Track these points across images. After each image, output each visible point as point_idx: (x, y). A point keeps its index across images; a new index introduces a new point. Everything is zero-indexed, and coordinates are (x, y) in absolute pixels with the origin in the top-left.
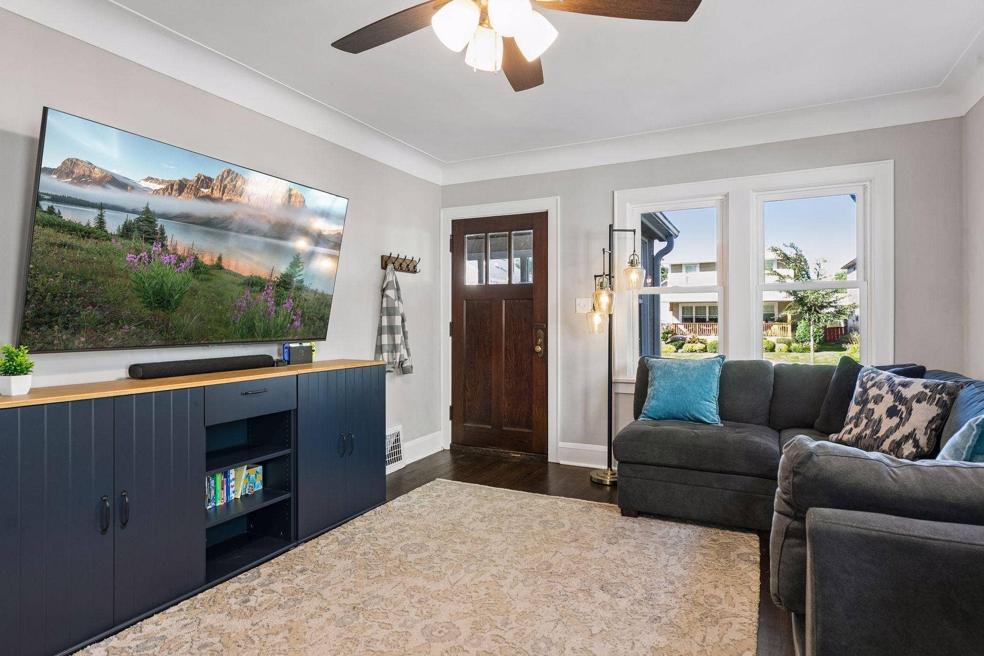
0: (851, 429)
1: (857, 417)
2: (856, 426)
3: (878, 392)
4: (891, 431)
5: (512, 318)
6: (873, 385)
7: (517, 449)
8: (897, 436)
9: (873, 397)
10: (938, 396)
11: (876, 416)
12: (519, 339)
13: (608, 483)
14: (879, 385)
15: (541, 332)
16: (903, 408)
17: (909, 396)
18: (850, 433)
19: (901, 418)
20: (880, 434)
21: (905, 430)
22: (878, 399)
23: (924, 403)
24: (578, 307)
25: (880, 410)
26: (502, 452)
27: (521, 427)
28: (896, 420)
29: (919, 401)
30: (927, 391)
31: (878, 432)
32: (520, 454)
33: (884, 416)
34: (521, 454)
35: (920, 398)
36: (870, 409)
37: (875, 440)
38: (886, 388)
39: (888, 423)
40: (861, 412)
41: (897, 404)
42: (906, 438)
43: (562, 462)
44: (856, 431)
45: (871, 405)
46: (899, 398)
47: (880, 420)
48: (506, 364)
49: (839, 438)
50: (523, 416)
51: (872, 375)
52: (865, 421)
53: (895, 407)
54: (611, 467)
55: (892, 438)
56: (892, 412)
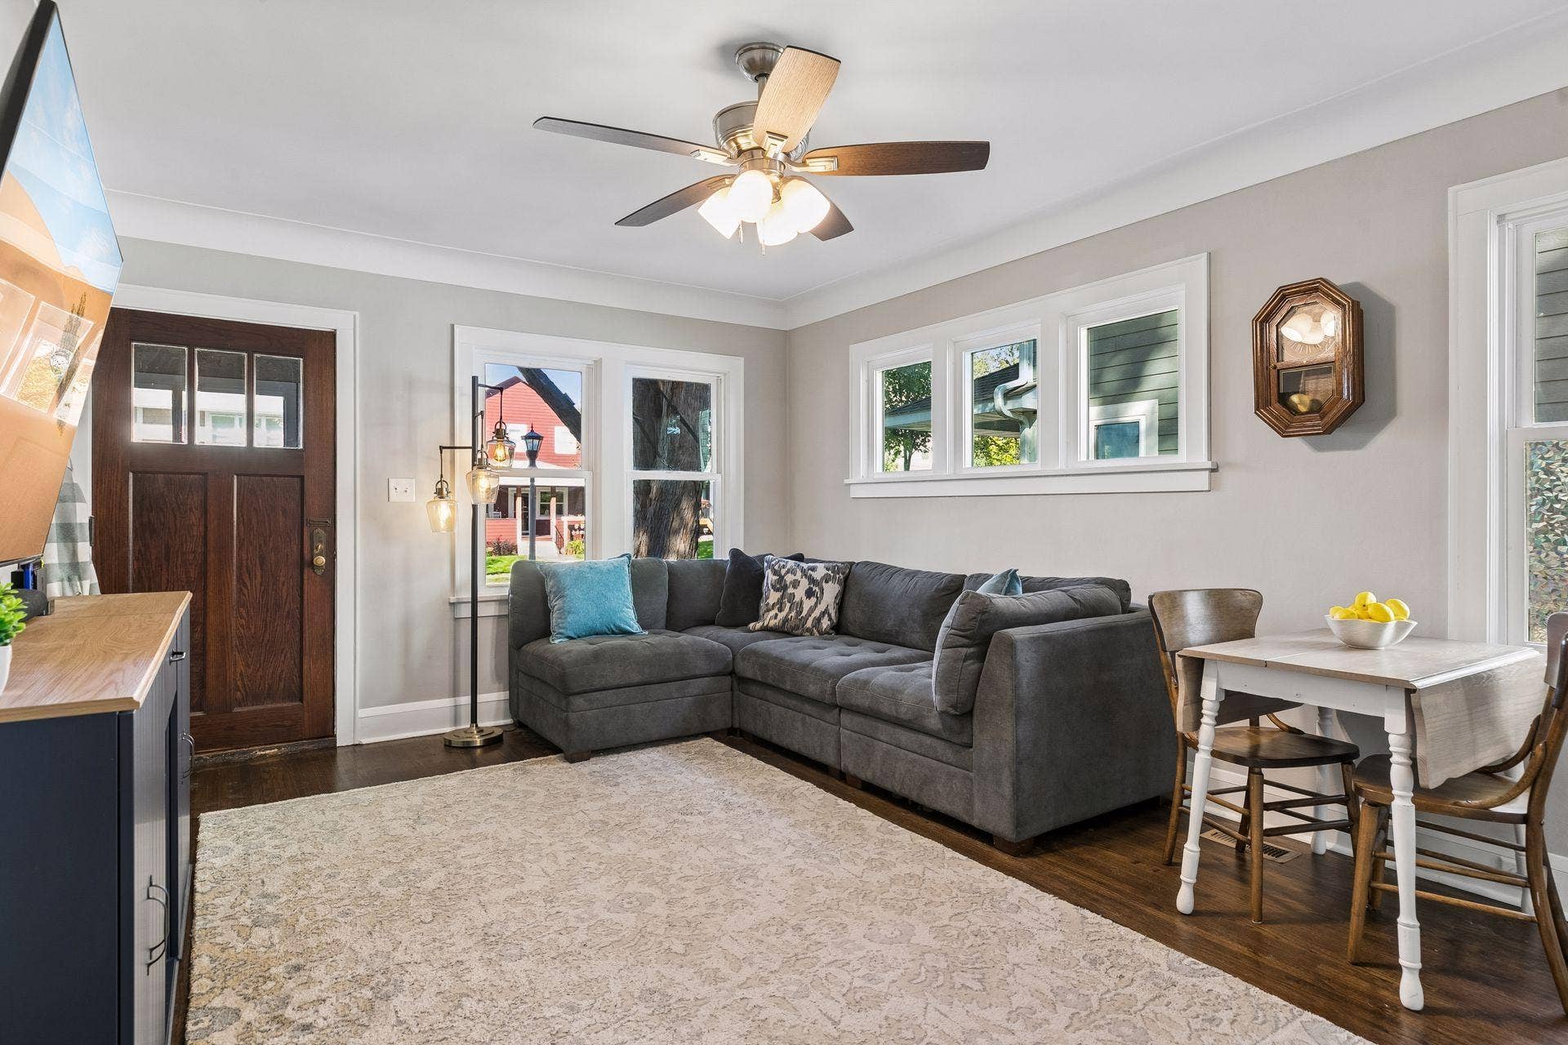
0: (776, 615)
1: (780, 605)
2: (780, 610)
3: (794, 578)
4: (812, 610)
5: (255, 509)
6: (788, 572)
7: (268, 741)
8: (816, 613)
9: (791, 582)
10: (838, 576)
11: (797, 599)
12: (271, 545)
13: (478, 745)
14: (792, 571)
15: (321, 532)
16: (817, 589)
17: (819, 579)
18: (776, 618)
19: (817, 598)
20: (803, 614)
21: (821, 608)
22: (796, 584)
23: (830, 582)
24: (392, 491)
25: (799, 593)
26: (232, 755)
27: (274, 701)
28: (813, 600)
29: (827, 582)
30: (830, 572)
31: (801, 612)
32: (276, 747)
33: (804, 598)
34: (279, 748)
35: (827, 579)
36: (790, 594)
37: (801, 620)
38: (799, 574)
39: (808, 604)
40: (782, 597)
41: (812, 586)
42: (823, 614)
43: (364, 741)
44: (781, 615)
45: (790, 590)
46: (812, 581)
47: (802, 602)
48: (240, 591)
49: (765, 624)
50: (280, 680)
51: (782, 563)
52: (788, 605)
53: (810, 589)
54: (476, 722)
55: (813, 615)
56: (809, 593)
